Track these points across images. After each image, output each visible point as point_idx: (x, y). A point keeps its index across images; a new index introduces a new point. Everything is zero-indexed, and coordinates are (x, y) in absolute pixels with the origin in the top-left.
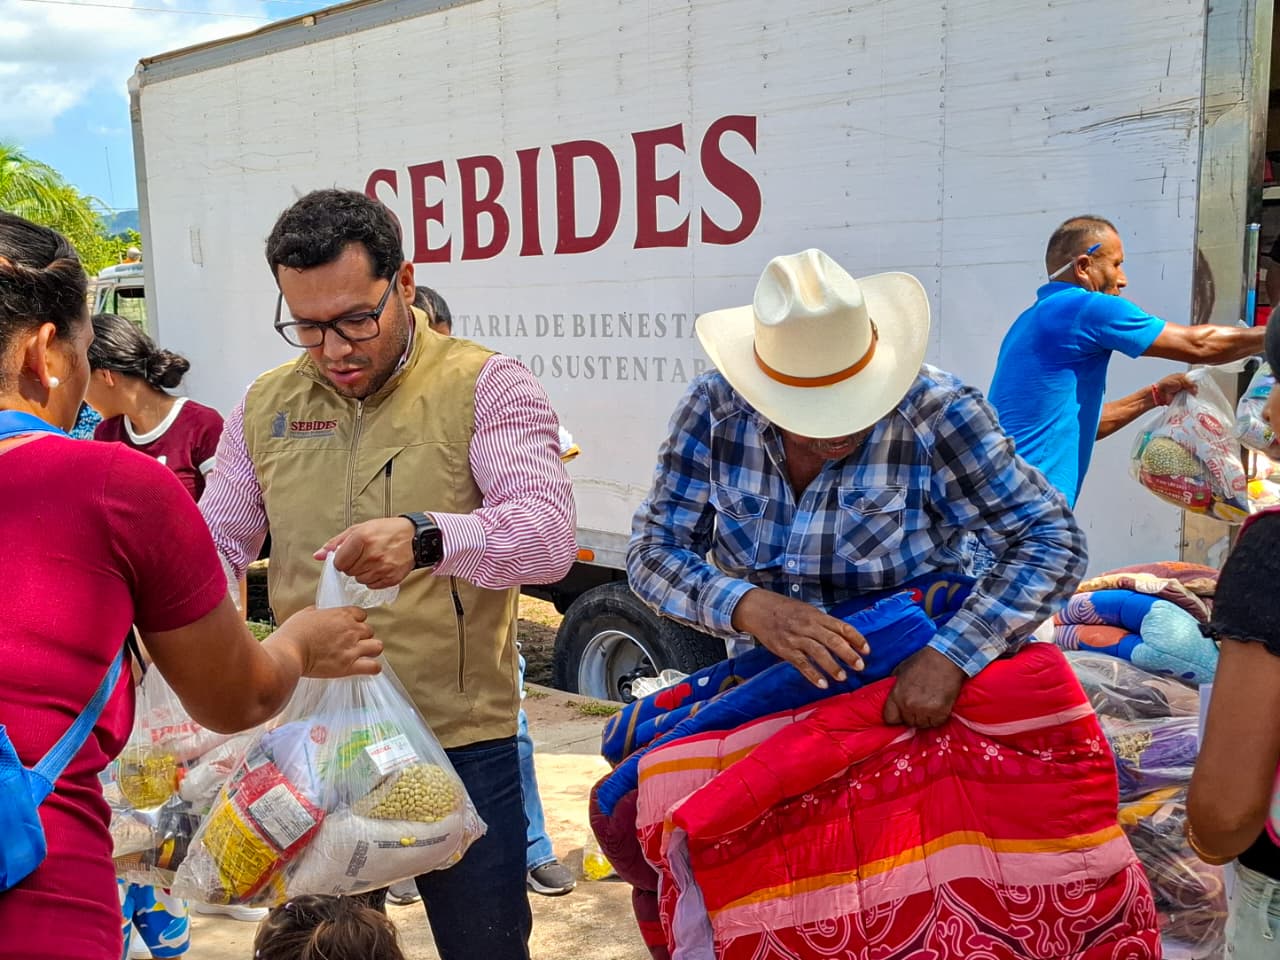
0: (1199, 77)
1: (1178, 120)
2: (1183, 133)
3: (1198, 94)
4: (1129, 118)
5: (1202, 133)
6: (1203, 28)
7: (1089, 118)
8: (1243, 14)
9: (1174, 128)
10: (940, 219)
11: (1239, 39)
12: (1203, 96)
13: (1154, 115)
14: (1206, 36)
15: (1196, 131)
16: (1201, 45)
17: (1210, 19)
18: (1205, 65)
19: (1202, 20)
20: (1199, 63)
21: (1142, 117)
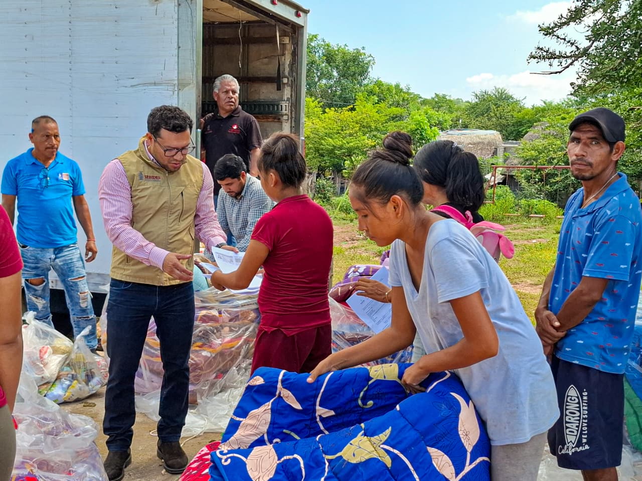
0: (176, 72)
1: (169, 87)
2: (171, 93)
3: (176, 78)
4: (150, 84)
5: (178, 93)
6: (177, 54)
7: (134, 82)
8: (192, 51)
9: (168, 90)
10: (71, 116)
11: (191, 60)
12: (178, 80)
13: (160, 84)
14: (178, 57)
15: (176, 92)
16: (177, 60)
17: (180, 51)
18: (178, 68)
19: (177, 51)
20: (176, 67)
21: (155, 84)
